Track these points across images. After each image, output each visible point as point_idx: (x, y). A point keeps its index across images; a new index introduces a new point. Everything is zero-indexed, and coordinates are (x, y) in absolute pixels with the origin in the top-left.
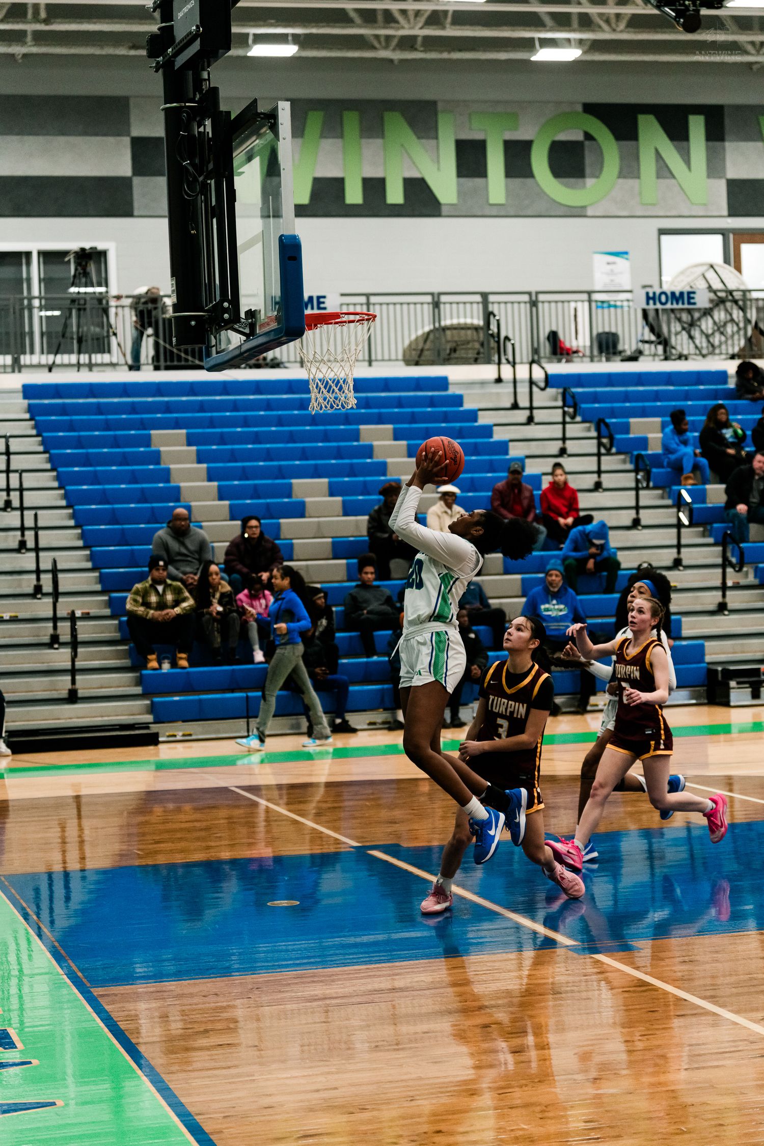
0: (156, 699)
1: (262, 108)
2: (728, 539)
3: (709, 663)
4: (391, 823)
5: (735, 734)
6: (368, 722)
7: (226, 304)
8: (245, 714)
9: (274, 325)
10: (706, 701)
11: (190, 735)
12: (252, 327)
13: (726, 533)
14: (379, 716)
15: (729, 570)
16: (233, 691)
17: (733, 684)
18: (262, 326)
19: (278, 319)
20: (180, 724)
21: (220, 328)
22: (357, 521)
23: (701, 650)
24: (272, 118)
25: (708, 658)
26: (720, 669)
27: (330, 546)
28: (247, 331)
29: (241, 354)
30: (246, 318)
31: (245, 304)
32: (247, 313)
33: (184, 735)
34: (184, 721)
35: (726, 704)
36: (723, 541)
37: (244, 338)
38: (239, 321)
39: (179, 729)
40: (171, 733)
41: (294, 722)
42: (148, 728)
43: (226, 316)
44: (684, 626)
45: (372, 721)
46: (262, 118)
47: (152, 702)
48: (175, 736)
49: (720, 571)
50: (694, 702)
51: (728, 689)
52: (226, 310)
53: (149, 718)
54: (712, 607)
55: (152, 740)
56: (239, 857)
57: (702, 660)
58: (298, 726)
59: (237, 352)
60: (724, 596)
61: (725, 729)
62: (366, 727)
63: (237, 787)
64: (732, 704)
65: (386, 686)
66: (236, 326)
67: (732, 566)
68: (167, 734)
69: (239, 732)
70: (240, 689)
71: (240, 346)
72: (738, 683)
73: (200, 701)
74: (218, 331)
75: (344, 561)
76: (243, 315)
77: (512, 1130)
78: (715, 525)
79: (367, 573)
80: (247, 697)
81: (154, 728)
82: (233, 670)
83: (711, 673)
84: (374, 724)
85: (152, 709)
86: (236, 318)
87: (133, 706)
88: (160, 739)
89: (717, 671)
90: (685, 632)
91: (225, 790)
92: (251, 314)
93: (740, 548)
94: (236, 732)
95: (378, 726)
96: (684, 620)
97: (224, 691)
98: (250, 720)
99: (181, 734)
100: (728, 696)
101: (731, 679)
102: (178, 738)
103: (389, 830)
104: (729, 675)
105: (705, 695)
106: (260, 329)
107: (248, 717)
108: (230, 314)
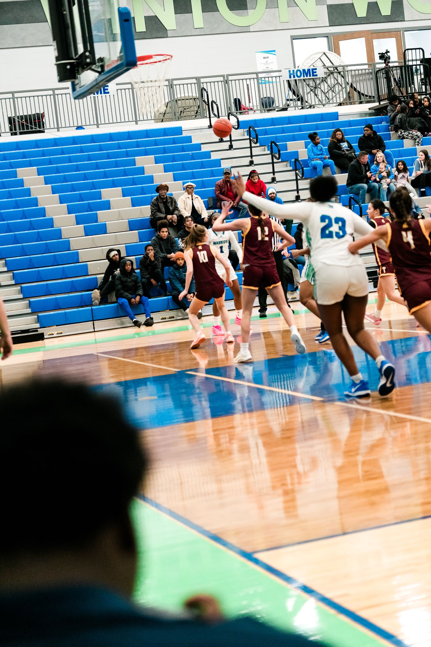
0: (40, 314)
2: (352, 202)
6: (161, 318)
7: (87, 54)
8: (91, 319)
9: (119, 63)
11: (62, 333)
12: (102, 67)
14: (167, 314)
16: (82, 307)
18: (108, 66)
20: (55, 327)
21: (84, 69)
22: (141, 209)
27: (127, 223)
28: (99, 70)
29: (97, 84)
30: (99, 62)
31: (97, 57)
32: (99, 59)
33: (58, 334)
34: (57, 326)
36: (349, 203)
37: (97, 74)
38: (95, 64)
39: (54, 330)
40: (51, 333)
41: (120, 321)
42: (37, 331)
43: (88, 60)
45: (164, 317)
47: (38, 316)
48: (53, 334)
52: (87, 57)
53: (38, 325)
55: (40, 337)
59: (95, 83)
62: (161, 321)
63: (97, 353)
65: (169, 297)
66: (93, 67)
68: (48, 334)
69: (90, 329)
70: (87, 306)
71: (96, 80)
73: (65, 313)
74: (83, 71)
75: (137, 231)
76: (96, 61)
78: (342, 196)
80: (92, 309)
81: (40, 331)
82: (82, 295)
84: (165, 318)
85: (39, 320)
86: (93, 62)
87: (27, 319)
88: (45, 337)
91: (92, 354)
92: (101, 60)
94: (88, 329)
95: (167, 320)
97: (77, 307)
98: (94, 322)
99: (56, 333)
102: (55, 335)
106: (107, 68)
107: (93, 321)
108: (90, 59)
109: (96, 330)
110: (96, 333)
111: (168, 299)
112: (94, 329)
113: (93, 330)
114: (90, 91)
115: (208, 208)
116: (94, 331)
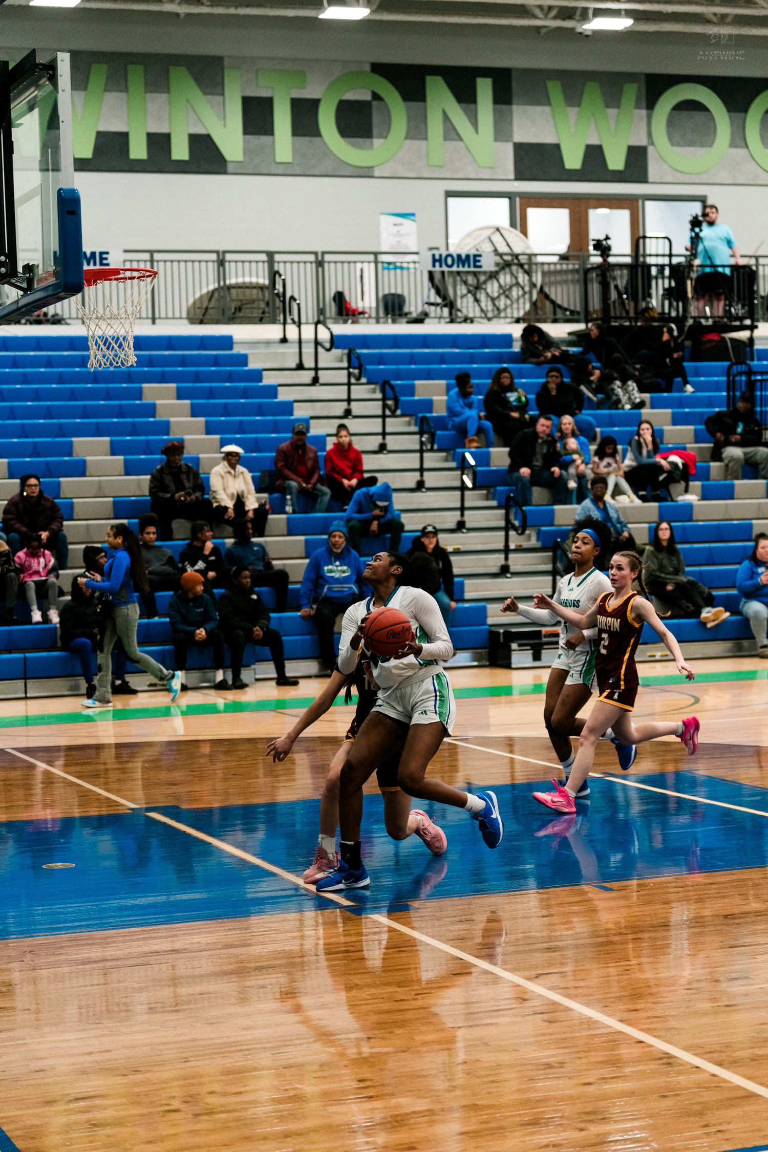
1: (41, 59)
2: (512, 502)
3: (491, 626)
4: (170, 784)
5: (516, 696)
6: (147, 683)
7: (3, 259)
8: (23, 676)
9: (52, 280)
10: (487, 663)
12: (30, 281)
13: (509, 496)
15: (512, 533)
16: (10, 652)
17: (514, 646)
18: (40, 280)
19: (56, 274)
22: (139, 480)
23: (483, 612)
24: (51, 69)
25: (490, 621)
26: (501, 631)
27: (111, 506)
28: (24, 285)
29: (18, 309)
30: (24, 273)
31: (23, 259)
32: (24, 267)
35: (508, 666)
36: (506, 504)
37: (21, 293)
38: (16, 276)
41: (73, 683)
43: (3, 270)
44: (466, 588)
46: (41, 69)
49: (503, 533)
50: (476, 663)
51: (509, 651)
52: (3, 264)
54: (495, 570)
56: (14, 819)
57: (484, 623)
58: (77, 687)
59: (14, 307)
60: (506, 558)
61: (506, 691)
62: (146, 688)
63: (13, 749)
64: (513, 666)
66: (13, 281)
67: (515, 529)
69: (17, 694)
70: (18, 650)
71: (17, 302)
72: (520, 645)
76: (20, 269)
77: (286, 1090)
78: (499, 488)
79: (148, 533)
80: (25, 658)
83: (493, 635)
84: (155, 685)
86: (13, 272)
89: (499, 633)
90: (468, 595)
92: (28, 268)
93: (522, 511)
94: (13, 693)
95: (157, 688)
96: (467, 582)
98: (27, 680)
100: (509, 658)
101: (513, 642)
103: (168, 792)
104: (511, 637)
105: (486, 656)
106: (38, 284)
107: (25, 678)
108: (7, 270)
109: (29, 695)
110: (30, 702)
111: (164, 650)
112: (26, 692)
113: (24, 695)
114: (8, 318)
115: (259, 490)
116: (26, 698)
